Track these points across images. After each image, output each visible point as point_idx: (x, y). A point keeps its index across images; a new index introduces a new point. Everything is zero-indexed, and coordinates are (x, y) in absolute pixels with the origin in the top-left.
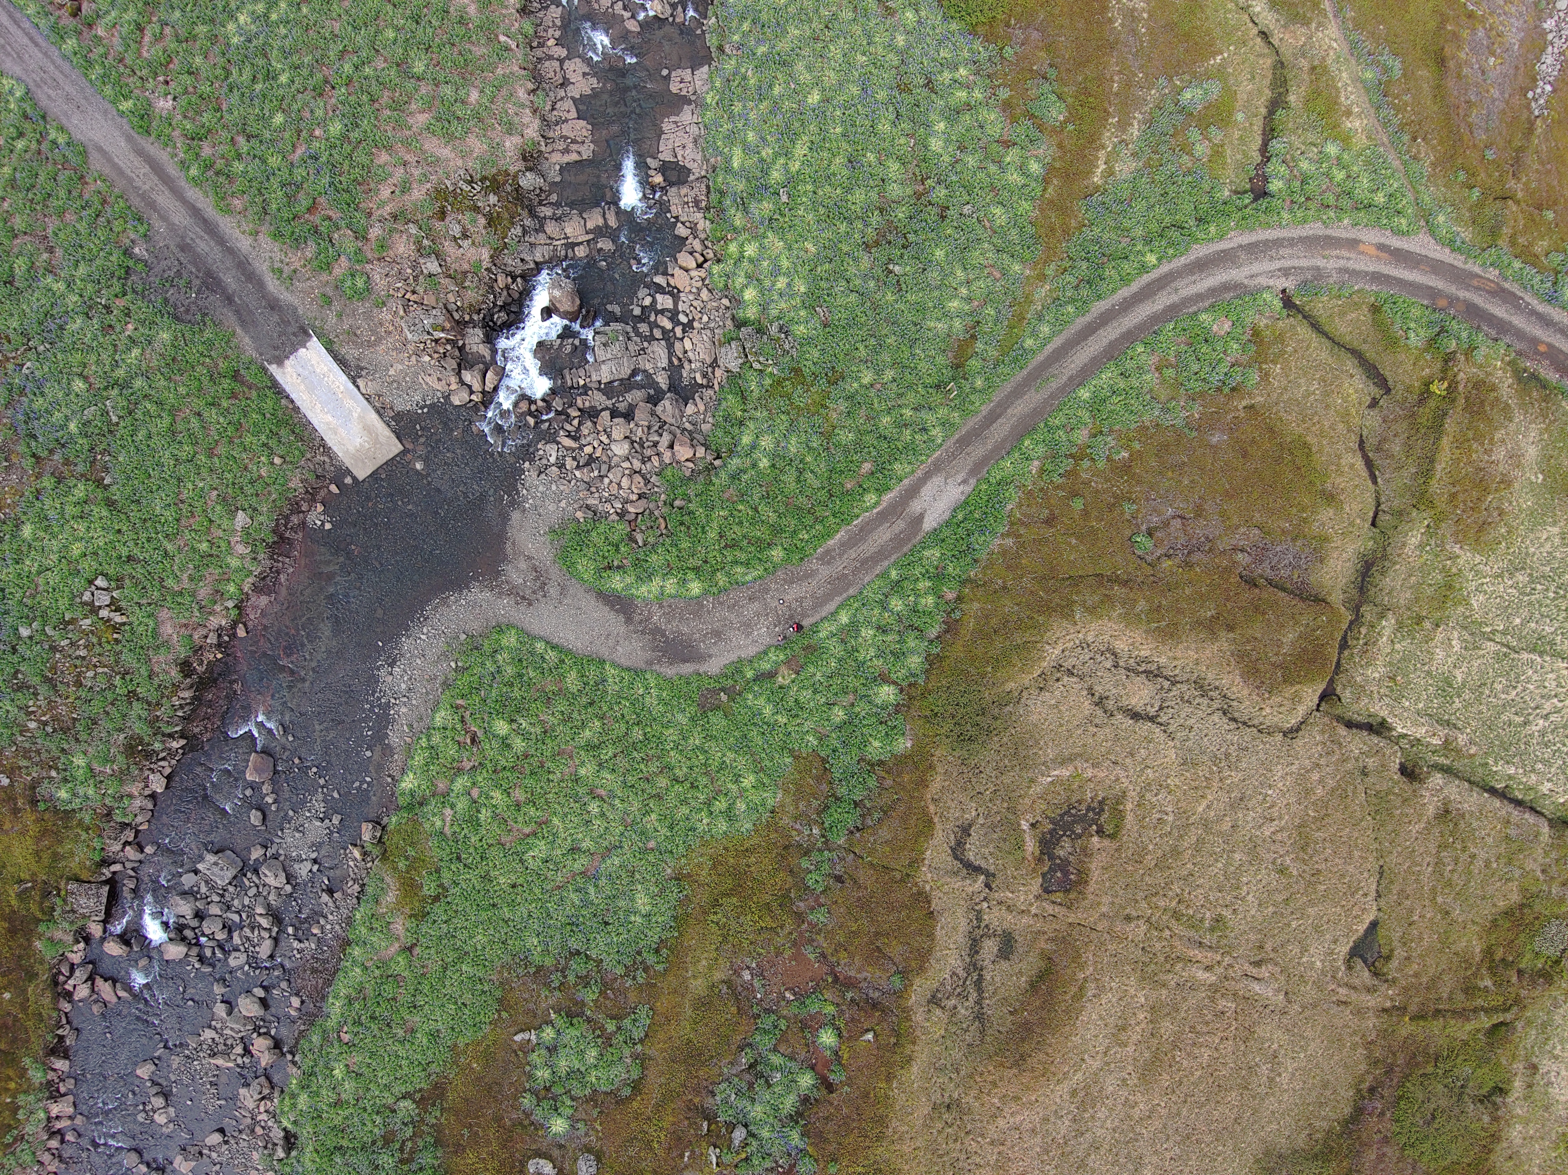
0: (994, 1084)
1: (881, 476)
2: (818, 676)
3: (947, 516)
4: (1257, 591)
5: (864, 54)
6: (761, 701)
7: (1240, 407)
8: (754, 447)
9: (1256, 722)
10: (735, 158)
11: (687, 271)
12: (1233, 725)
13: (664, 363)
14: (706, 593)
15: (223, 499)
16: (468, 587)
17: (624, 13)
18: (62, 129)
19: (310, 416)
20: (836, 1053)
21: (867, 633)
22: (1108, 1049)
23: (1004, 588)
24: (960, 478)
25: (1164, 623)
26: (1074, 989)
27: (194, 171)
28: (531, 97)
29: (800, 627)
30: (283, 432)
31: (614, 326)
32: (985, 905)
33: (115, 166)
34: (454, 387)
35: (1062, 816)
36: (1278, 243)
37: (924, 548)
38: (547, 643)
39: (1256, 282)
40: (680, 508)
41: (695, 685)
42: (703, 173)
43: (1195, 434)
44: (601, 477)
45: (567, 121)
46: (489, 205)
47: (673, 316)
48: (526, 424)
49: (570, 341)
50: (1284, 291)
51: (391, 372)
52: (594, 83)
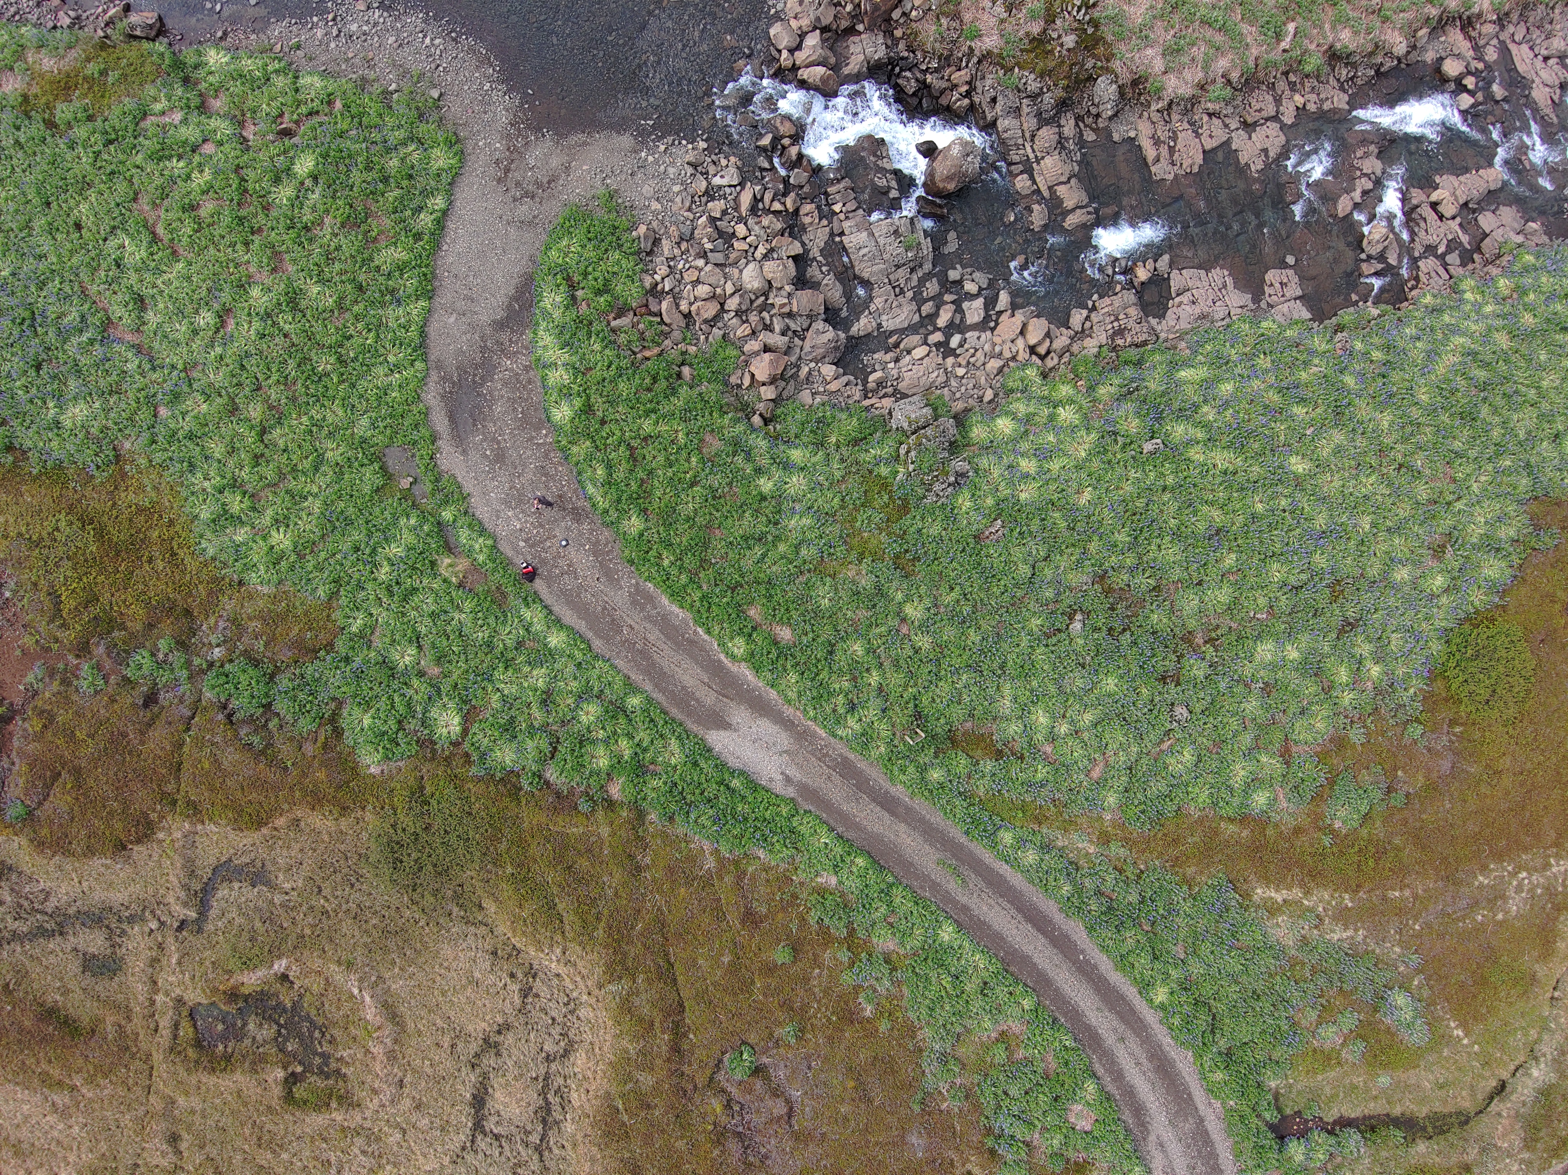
1: (773, 655)
2: (458, 616)
3: (733, 762)
5: (1374, 525)
6: (408, 538)
7: (969, 1166)
8: (787, 466)
10: (1192, 371)
11: (1022, 333)
13: (889, 323)
14: (557, 429)
16: (509, 91)
17: (1358, 191)
21: (539, 677)
23: (637, 868)
24: (792, 772)
25: (625, 1118)
28: (1219, 79)
29: (531, 575)
31: (927, 246)
32: (153, 925)
34: (794, 24)
35: (307, 1017)
37: (679, 738)
38: (445, 214)
39: (1154, 1152)
40: (679, 376)
41: (415, 436)
42: (1163, 335)
43: (917, 1108)
44: (703, 255)
45: (1198, 135)
46: (1060, 37)
47: (956, 327)
48: (761, 136)
49: (894, 184)
52: (1257, 166)
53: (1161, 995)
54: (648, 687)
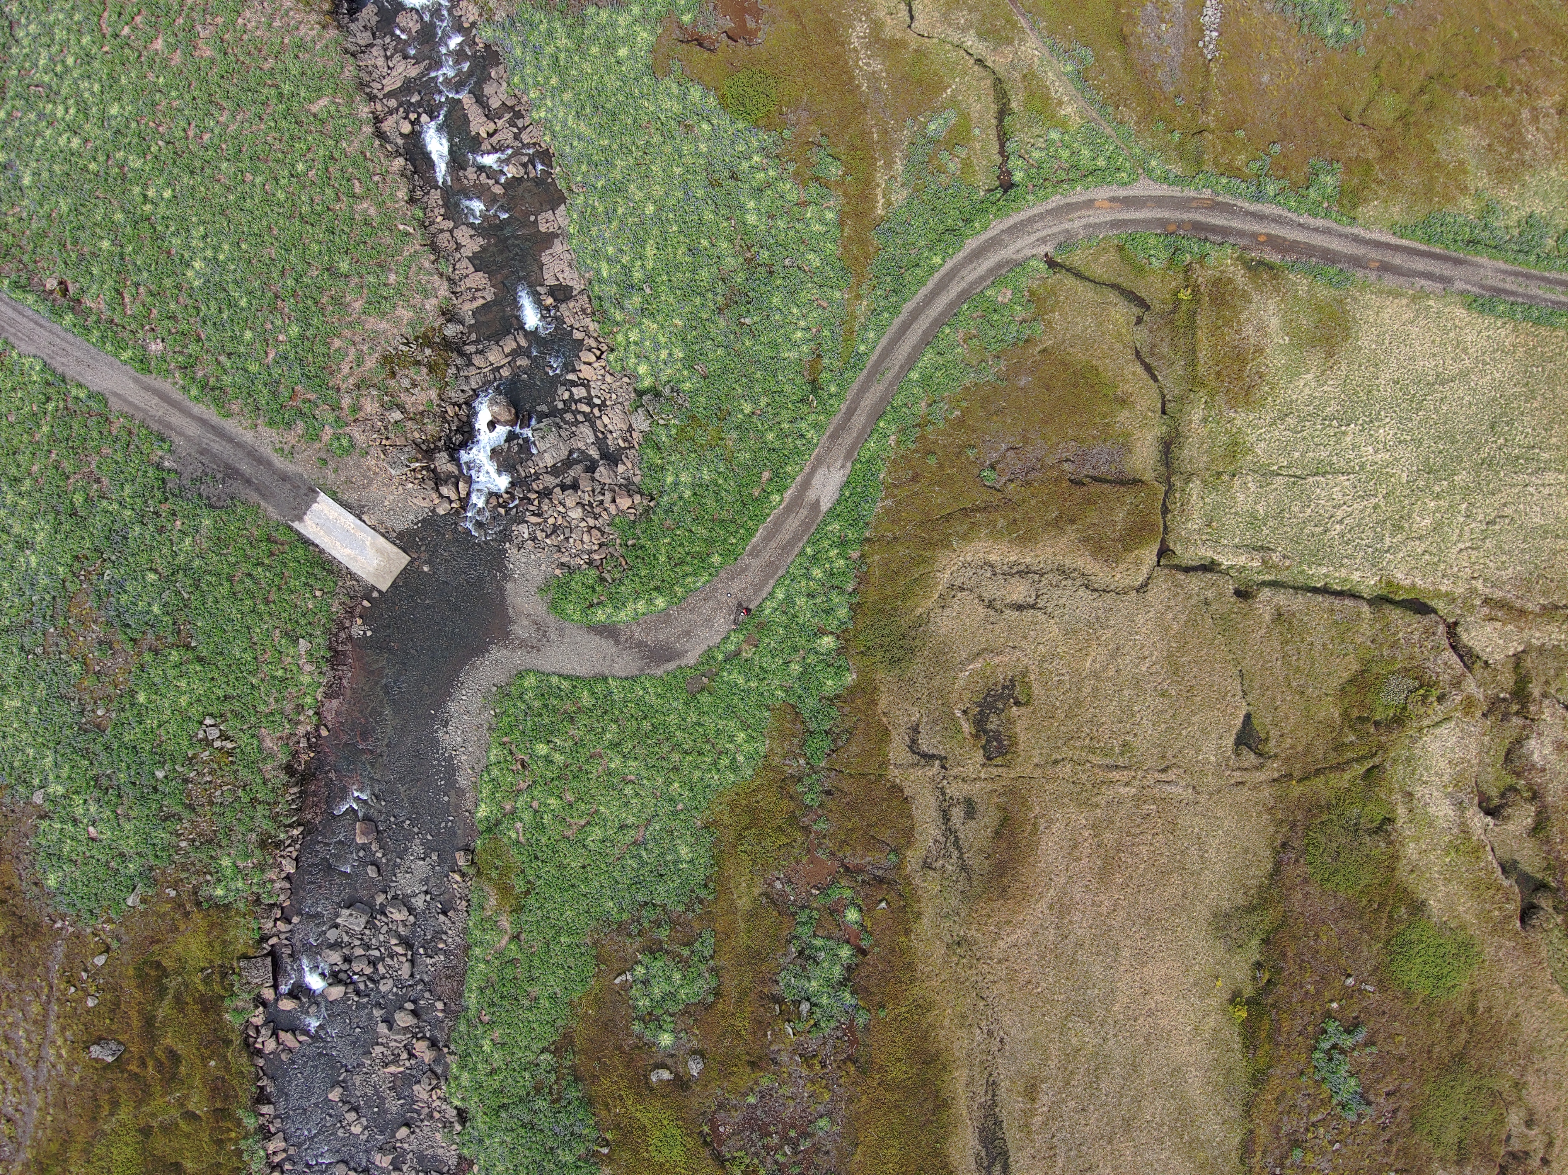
0: (989, 916)
1: (778, 479)
2: (772, 645)
3: (837, 496)
4: (1085, 488)
5: (678, 166)
6: (734, 675)
7: (1036, 353)
8: (676, 484)
9: (1112, 587)
10: (603, 270)
11: (590, 364)
12: (1096, 595)
13: (592, 439)
14: (669, 604)
15: (286, 634)
16: (488, 651)
18: (80, 385)
19: (335, 553)
20: (862, 925)
21: (801, 601)
22: (1068, 865)
23: (895, 538)
25: (1021, 531)
26: (1029, 827)
27: (194, 392)
28: (436, 266)
29: (748, 610)
30: (317, 571)
31: (545, 421)
32: (945, 782)
33: (131, 404)
34: (436, 501)
35: (985, 699)
36: (1031, 220)
37: (826, 525)
38: (560, 676)
39: (1022, 255)
40: (633, 546)
41: (680, 677)
42: (583, 287)
43: (1006, 383)
44: (567, 539)
45: (467, 276)
46: (426, 357)
47: (589, 402)
49: (515, 442)
50: (1046, 255)
51: (387, 503)
52: (480, 241)
53: (937, 260)
54: (801, 544)
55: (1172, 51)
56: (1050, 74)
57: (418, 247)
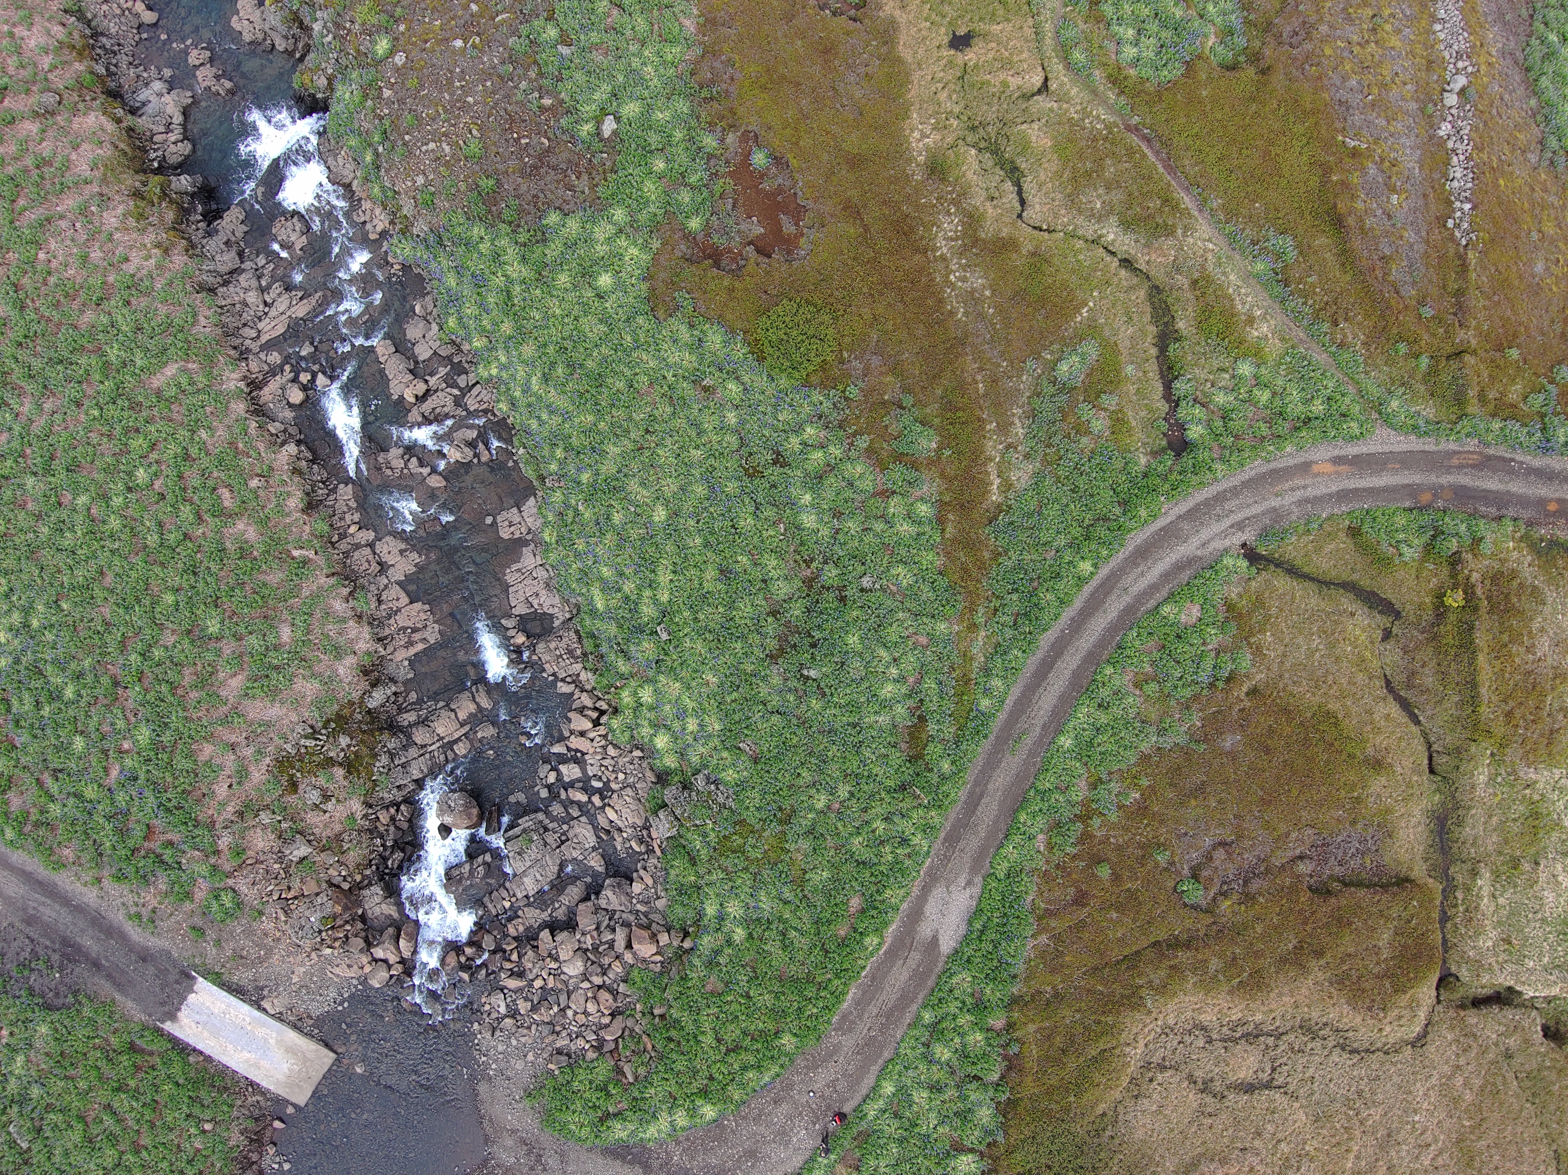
1: (874, 912)
2: (882, 1168)
3: (963, 930)
4: (1333, 900)
7: (1242, 696)
8: (721, 918)
9: (1378, 1045)
10: (596, 599)
11: (583, 732)
12: (1356, 1058)
13: (592, 841)
14: (722, 1112)
17: (421, 470)
19: (227, 1061)
21: (921, 1096)
24: (962, 881)
25: (1246, 974)
27: (10, 834)
28: (352, 603)
29: (842, 1117)
30: (203, 1092)
31: (525, 822)
34: (367, 968)
36: (1220, 498)
37: (950, 976)
39: (1210, 548)
40: (662, 1017)
42: (568, 618)
43: (1204, 746)
44: (563, 1010)
45: (399, 610)
46: (342, 750)
47: (585, 785)
48: (461, 980)
49: (480, 858)
50: (1244, 545)
51: (295, 979)
52: (414, 557)
53: (1086, 566)
54: (914, 1007)
55: (1409, 235)
56: (1232, 277)
57: (323, 580)
